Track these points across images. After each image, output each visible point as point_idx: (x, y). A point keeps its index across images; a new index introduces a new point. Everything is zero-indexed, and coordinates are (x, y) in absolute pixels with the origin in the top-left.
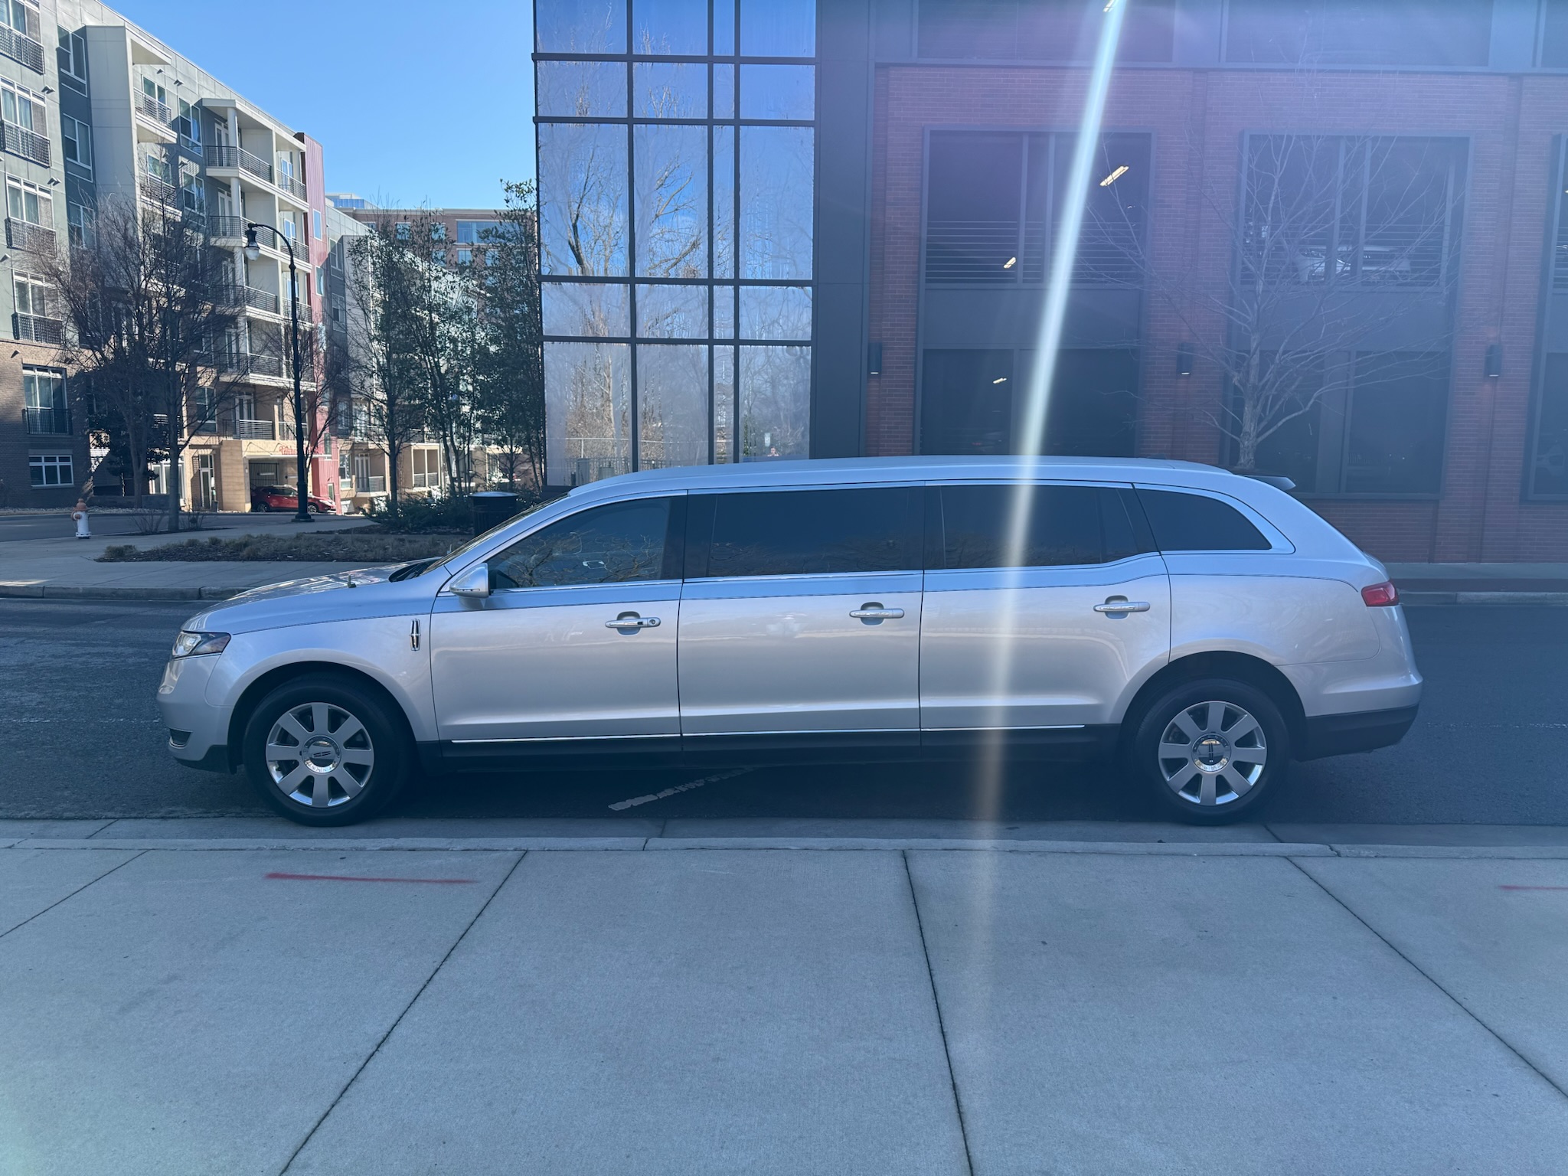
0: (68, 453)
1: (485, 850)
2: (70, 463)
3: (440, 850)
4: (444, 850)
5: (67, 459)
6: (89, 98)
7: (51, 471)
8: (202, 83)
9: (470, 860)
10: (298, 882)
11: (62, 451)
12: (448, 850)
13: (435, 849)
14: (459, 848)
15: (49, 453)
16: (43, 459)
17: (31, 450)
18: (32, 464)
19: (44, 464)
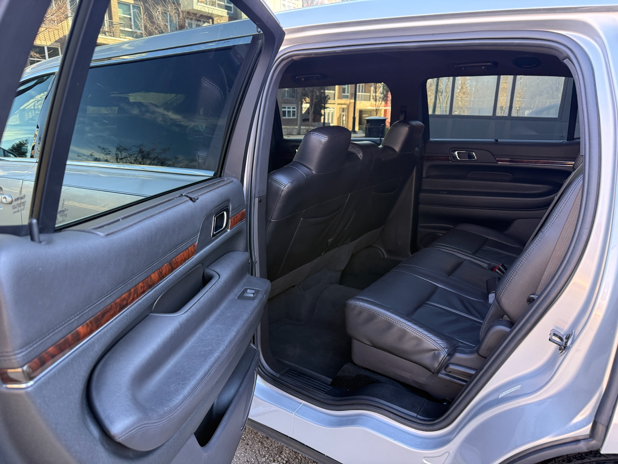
0: (295, 106)
2: (295, 110)
5: (294, 108)
7: (289, 112)
11: (293, 105)
15: (289, 106)
16: (287, 108)
17: (283, 105)
18: (283, 110)
19: (287, 110)
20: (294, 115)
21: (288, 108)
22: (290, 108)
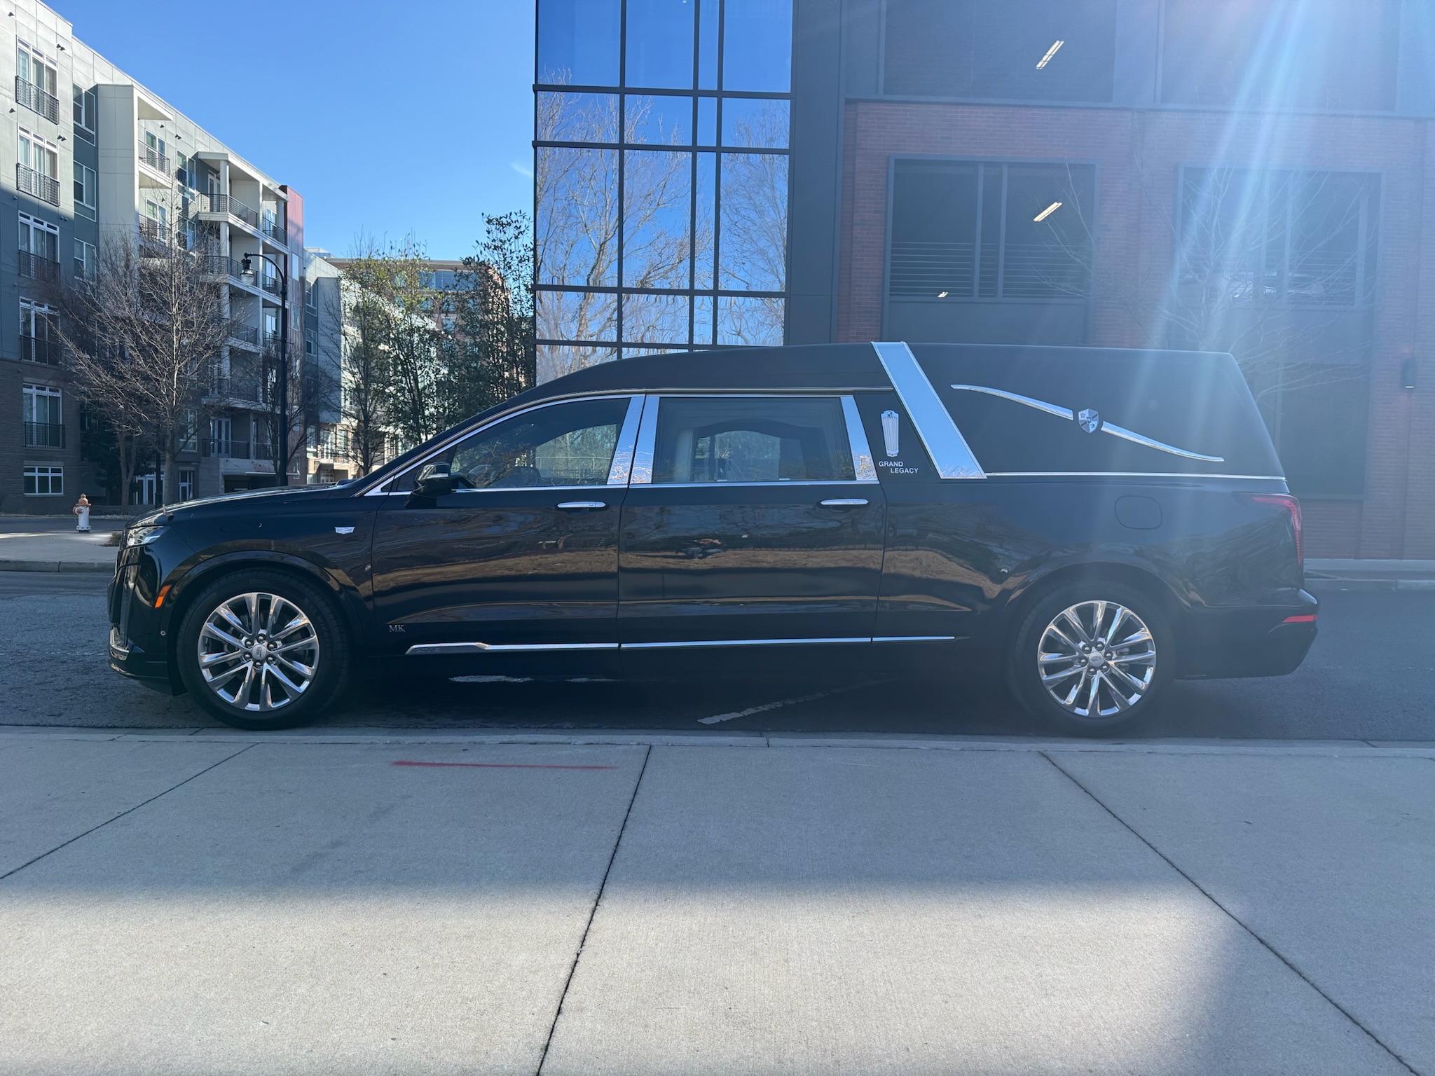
0: (59, 464)
1: (608, 744)
2: (61, 475)
3: (562, 743)
4: (566, 744)
5: (59, 471)
6: (97, 148)
7: (43, 481)
8: (198, 138)
9: (598, 752)
10: (429, 769)
11: (54, 463)
12: (570, 743)
13: (557, 743)
14: (580, 742)
15: (42, 464)
16: (37, 470)
17: (26, 462)
18: (26, 474)
19: (37, 474)
20: (57, 487)
21: (40, 470)
22: (46, 471)
